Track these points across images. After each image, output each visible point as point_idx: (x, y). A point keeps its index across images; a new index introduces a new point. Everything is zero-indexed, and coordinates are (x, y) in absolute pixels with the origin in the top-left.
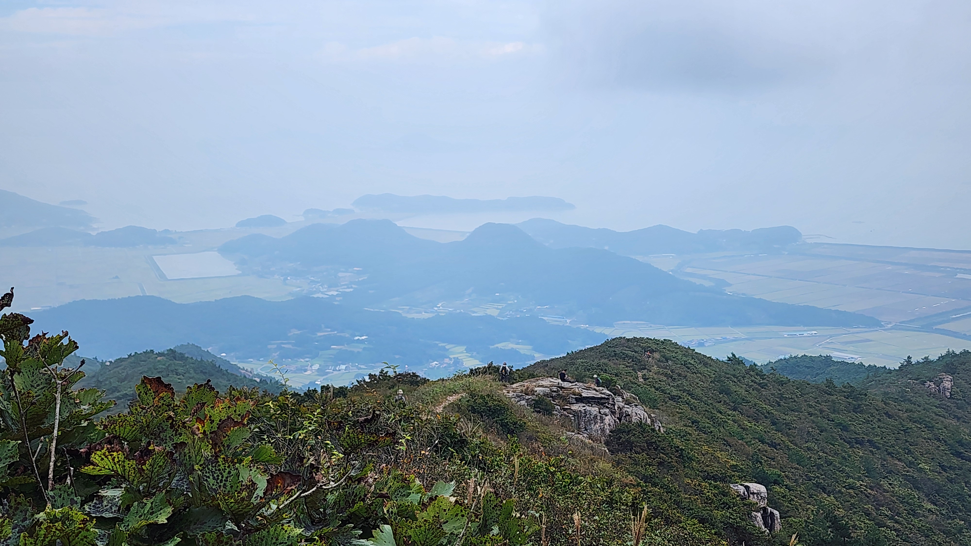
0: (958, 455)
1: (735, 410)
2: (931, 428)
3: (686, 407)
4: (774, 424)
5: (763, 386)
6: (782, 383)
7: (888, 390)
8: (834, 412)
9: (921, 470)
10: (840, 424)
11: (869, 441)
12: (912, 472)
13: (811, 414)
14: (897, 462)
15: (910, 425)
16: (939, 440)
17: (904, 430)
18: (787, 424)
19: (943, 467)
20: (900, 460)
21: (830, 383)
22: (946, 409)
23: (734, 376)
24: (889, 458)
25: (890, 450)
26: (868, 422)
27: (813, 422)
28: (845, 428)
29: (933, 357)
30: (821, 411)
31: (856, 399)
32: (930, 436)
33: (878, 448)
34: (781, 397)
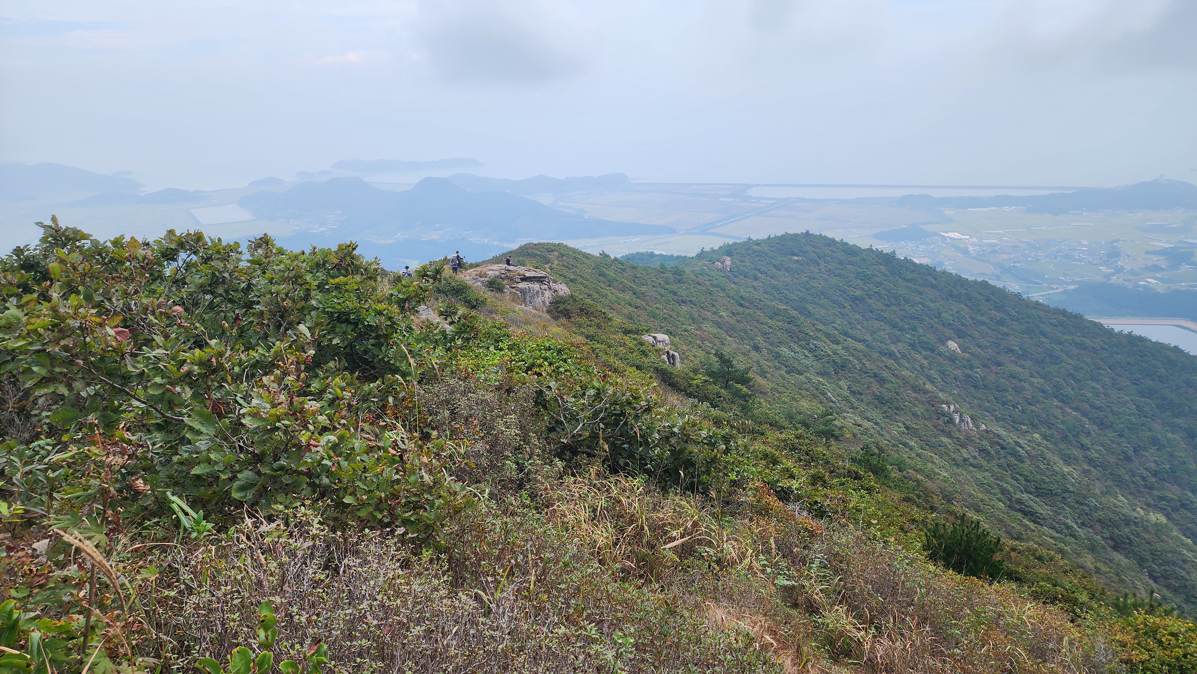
0: (741, 305)
1: (610, 286)
2: (723, 290)
3: (581, 287)
4: (635, 294)
5: (624, 270)
6: (634, 268)
7: (693, 269)
8: (667, 284)
9: (721, 316)
10: (672, 291)
11: (690, 301)
12: (716, 318)
13: (654, 286)
14: (707, 312)
15: (712, 289)
16: (729, 297)
17: (709, 293)
18: (642, 294)
19: (733, 313)
20: (708, 311)
21: (662, 266)
22: (728, 278)
23: (606, 264)
24: (702, 310)
25: (702, 305)
26: (688, 289)
27: (656, 291)
28: (675, 294)
29: (716, 248)
30: (660, 284)
31: (679, 275)
32: (724, 295)
33: (695, 305)
34: (635, 277)
